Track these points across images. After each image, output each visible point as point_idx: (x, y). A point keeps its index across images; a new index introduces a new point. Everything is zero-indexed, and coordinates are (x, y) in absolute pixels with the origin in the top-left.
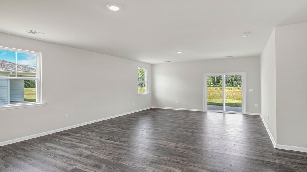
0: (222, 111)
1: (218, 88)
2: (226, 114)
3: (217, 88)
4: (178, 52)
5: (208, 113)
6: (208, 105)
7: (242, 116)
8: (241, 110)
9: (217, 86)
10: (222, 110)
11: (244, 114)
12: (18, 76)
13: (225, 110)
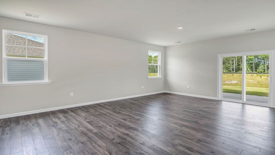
0: (241, 101)
1: (255, 75)
2: (246, 105)
3: (253, 75)
4: (179, 28)
5: (223, 102)
6: (223, 92)
7: (267, 109)
8: (266, 102)
9: (255, 72)
10: (241, 99)
11: (271, 108)
12: (28, 57)
13: (245, 100)
